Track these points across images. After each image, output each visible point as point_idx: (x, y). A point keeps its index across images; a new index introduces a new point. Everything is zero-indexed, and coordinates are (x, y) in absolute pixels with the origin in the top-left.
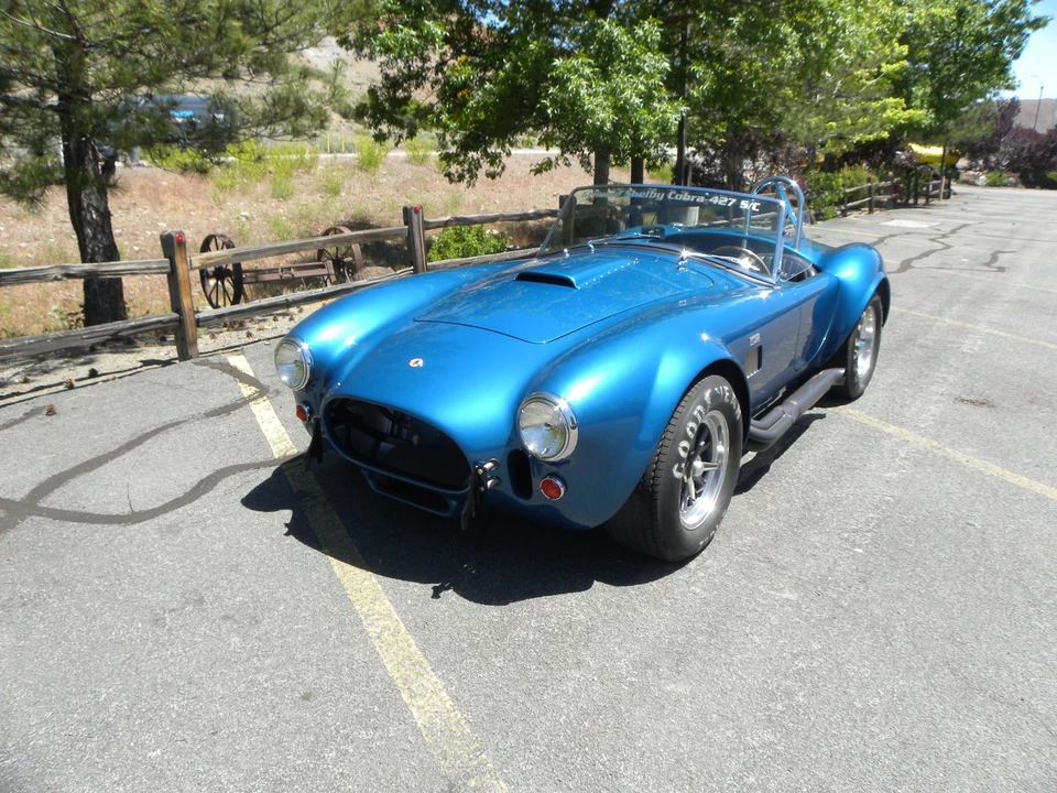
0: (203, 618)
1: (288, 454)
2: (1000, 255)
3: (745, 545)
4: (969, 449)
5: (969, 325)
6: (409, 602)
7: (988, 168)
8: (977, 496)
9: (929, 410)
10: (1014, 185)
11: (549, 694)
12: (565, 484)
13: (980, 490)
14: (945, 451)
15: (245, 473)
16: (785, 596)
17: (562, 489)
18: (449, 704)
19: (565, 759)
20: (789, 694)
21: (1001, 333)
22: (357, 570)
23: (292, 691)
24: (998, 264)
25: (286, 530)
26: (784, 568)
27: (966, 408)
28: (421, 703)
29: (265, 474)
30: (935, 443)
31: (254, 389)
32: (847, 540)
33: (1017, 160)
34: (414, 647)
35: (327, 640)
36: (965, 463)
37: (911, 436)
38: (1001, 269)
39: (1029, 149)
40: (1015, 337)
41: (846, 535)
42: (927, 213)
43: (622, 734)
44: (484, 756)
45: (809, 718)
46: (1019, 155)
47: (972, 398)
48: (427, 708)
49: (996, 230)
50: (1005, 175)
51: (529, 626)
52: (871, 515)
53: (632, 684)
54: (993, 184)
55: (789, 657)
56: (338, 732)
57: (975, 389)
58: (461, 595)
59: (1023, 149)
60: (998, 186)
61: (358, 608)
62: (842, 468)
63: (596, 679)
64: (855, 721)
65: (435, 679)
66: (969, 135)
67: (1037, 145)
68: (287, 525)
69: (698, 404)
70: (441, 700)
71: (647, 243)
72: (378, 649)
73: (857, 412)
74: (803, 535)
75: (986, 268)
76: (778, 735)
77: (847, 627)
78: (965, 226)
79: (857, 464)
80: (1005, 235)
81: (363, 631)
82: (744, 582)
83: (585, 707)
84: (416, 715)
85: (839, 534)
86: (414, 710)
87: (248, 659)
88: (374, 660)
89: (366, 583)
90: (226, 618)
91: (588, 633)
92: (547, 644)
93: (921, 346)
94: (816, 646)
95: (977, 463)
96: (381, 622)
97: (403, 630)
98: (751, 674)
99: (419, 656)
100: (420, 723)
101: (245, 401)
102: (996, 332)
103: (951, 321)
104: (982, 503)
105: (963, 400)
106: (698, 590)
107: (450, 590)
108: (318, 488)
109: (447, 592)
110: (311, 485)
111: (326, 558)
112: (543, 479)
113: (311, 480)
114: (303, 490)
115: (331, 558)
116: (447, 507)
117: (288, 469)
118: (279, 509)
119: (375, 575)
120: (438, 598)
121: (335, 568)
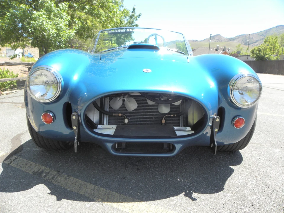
107: (194, 193)
108: (44, 168)
109: (194, 195)
110: (37, 167)
111: (105, 203)
112: (236, 119)
113: (33, 164)
114: (35, 171)
115: (109, 203)
116: (174, 148)
117: (11, 163)
118: (32, 187)
119: (148, 202)
120: (196, 200)
121: (120, 208)
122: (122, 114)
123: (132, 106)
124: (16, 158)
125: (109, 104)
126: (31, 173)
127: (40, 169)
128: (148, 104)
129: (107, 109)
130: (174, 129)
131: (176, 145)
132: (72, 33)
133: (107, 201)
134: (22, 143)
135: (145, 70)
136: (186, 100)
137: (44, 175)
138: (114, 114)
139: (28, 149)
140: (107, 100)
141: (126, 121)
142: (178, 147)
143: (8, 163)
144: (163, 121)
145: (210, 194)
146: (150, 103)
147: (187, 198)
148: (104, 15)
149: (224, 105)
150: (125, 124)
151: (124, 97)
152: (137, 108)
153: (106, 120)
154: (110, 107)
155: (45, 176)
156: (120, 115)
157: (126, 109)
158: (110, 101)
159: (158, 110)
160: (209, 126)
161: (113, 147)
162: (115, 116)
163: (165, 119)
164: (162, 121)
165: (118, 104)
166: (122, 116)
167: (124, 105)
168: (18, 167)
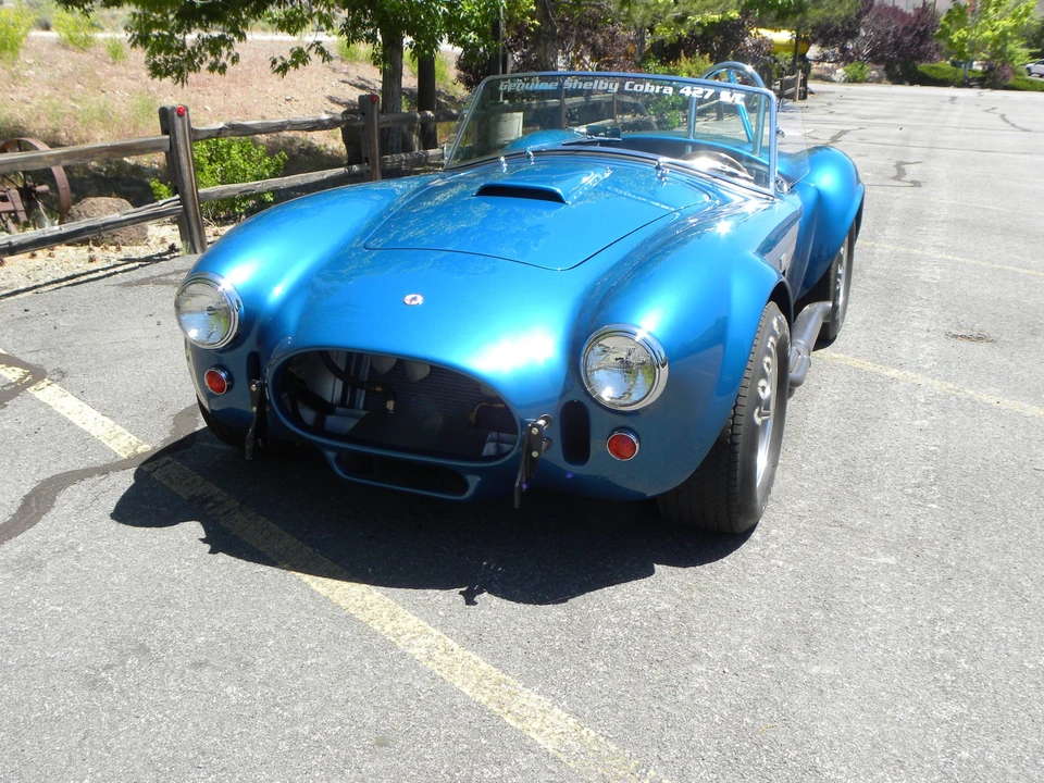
0: (164, 671)
1: (139, 450)
2: (905, 167)
3: (802, 510)
4: (992, 389)
5: (915, 251)
6: (441, 613)
7: (845, 58)
8: (1030, 440)
9: (924, 349)
10: (878, 81)
11: (683, 694)
12: (638, 437)
13: (1028, 433)
14: (966, 393)
15: (89, 481)
16: (882, 560)
17: (637, 445)
18: (571, 721)
19: (749, 762)
20: (950, 663)
21: (957, 258)
22: (346, 585)
23: (358, 738)
24: (908, 178)
25: (207, 547)
26: (861, 531)
27: (965, 344)
28: (536, 725)
29: (125, 481)
30: (951, 385)
31: (19, 370)
32: (914, 495)
33: (882, 48)
34: (484, 665)
35: (361, 671)
36: (995, 405)
37: (921, 379)
38: (916, 184)
39: (895, 35)
40: (974, 262)
41: (910, 491)
42: (789, 118)
43: (796, 727)
44: (652, 773)
45: (986, 685)
46: (883, 40)
47: (963, 333)
48: (548, 731)
49: (885, 137)
50: (867, 68)
51: (609, 624)
52: (924, 468)
53: (770, 671)
54: (853, 80)
55: (925, 624)
56: (453, 776)
57: (962, 323)
58: (503, 598)
59: (888, 34)
60: (860, 82)
61: (378, 628)
62: (862, 418)
63: (727, 670)
64: (1037, 683)
65: (534, 696)
66: (828, 15)
67: (905, 28)
68: (204, 541)
69: (769, 336)
70: (559, 718)
71: (598, 148)
72: (438, 673)
73: (843, 356)
74: (861, 494)
75: (897, 183)
76: (963, 705)
77: (970, 588)
78: (843, 132)
79: (875, 414)
80: (899, 142)
81: (403, 655)
82: (827, 550)
83: (733, 702)
84: (539, 740)
85: (901, 490)
86: (533, 735)
87: (268, 711)
88: (440, 687)
89: (368, 598)
90: (198, 665)
91: (684, 622)
92: (644, 640)
93: (873, 278)
94: (950, 611)
95: (1007, 404)
96: (420, 640)
97: (456, 646)
98: (894, 646)
99: (496, 674)
100: (550, 748)
101: (18, 389)
102: (950, 257)
103: (892, 248)
104: (1038, 446)
105: (956, 336)
106: (781, 564)
107: (485, 593)
108: (217, 490)
109: (482, 596)
110: (204, 488)
112: (616, 434)
113: (200, 480)
114: (197, 495)
115: (298, 574)
116: (466, 486)
117: (155, 470)
118: (177, 523)
119: (372, 587)
120: (476, 604)
122: (384, 387)
124: (168, 462)
125: (371, 360)
126: (185, 497)
127: (210, 492)
129: (365, 370)
133: (299, 570)
134: (197, 429)
135: (408, 298)
137: (210, 505)
139: (206, 444)
142: (473, 481)
143: (148, 470)
144: (473, 418)
145: (519, 602)
147: (461, 598)
150: (386, 411)
153: (360, 396)
155: (212, 508)
156: (379, 389)
161: (339, 462)
163: (478, 412)
164: (471, 415)
166: (384, 393)
168: (166, 482)
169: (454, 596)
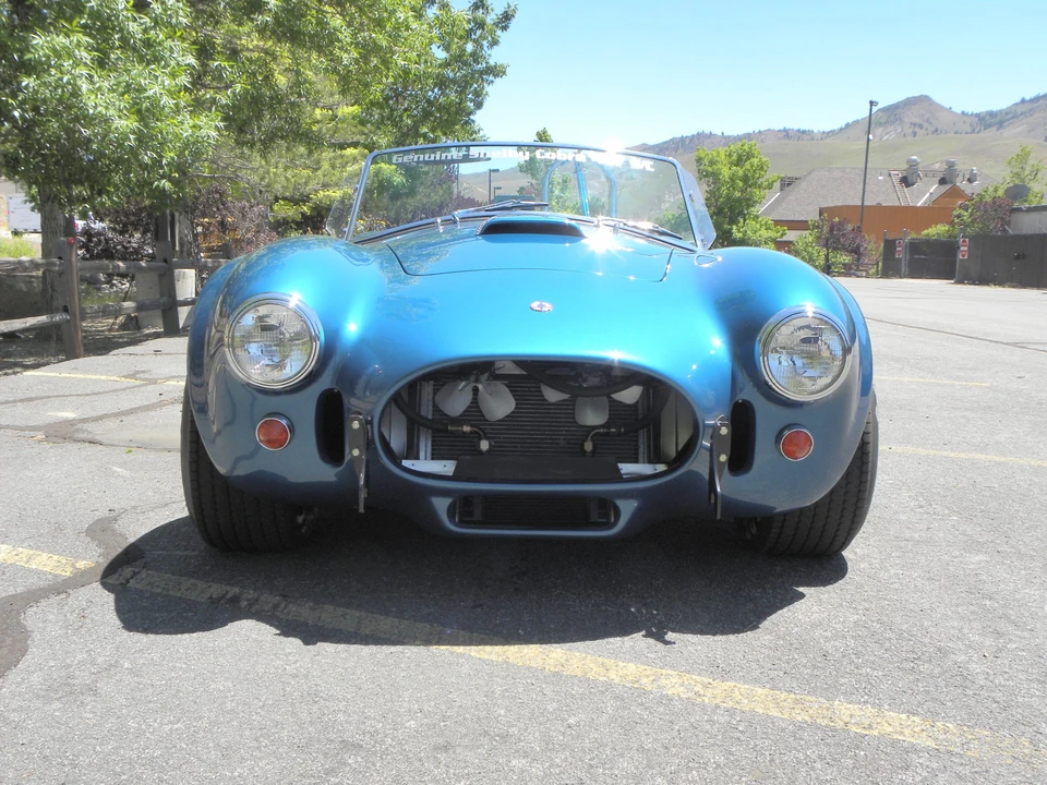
1: (81, 567)
6: (650, 656)
11: (977, 679)
15: (49, 602)
17: (813, 440)
18: (916, 719)
25: (295, 640)
28: (889, 729)
32: (928, 513)
34: (761, 691)
48: (907, 731)
53: (1020, 649)
61: (603, 679)
65: (850, 706)
68: (283, 635)
70: (901, 719)
72: (725, 705)
81: (667, 697)
84: (912, 741)
86: (899, 737)
88: (746, 717)
89: (553, 655)
90: (443, 748)
91: (890, 626)
96: (665, 681)
97: (709, 680)
99: (784, 695)
100: (932, 745)
107: (670, 633)
108: (236, 590)
109: (670, 636)
110: (216, 590)
111: (434, 648)
112: (787, 433)
113: (201, 584)
114: (214, 596)
115: (442, 647)
116: (615, 512)
117: (128, 582)
118: (224, 624)
119: (544, 646)
120: (674, 643)
121: (473, 654)
122: (472, 426)
123: (500, 405)
124: (135, 574)
125: (434, 402)
126: (203, 600)
127: (227, 592)
128: (545, 400)
129: (427, 411)
130: (618, 470)
131: (620, 503)
132: (209, 127)
133: (439, 643)
135: (535, 305)
136: (654, 385)
137: (244, 604)
138: (449, 428)
139: (161, 552)
140: (428, 389)
141: (484, 445)
142: (627, 508)
143: (117, 583)
144: (588, 446)
145: (714, 635)
146: (552, 396)
147: (651, 641)
148: (348, 40)
149: (749, 394)
150: (481, 453)
151: (477, 381)
152: (513, 412)
153: (425, 446)
154: (436, 409)
155: (250, 606)
156: (467, 429)
157: (483, 416)
158: (435, 394)
159: (574, 418)
160: (706, 448)
161: (451, 512)
162: (452, 432)
163: (592, 440)
164: (586, 444)
165: (457, 402)
166: (471, 432)
167: (477, 403)
168: (157, 590)
169: (638, 641)
